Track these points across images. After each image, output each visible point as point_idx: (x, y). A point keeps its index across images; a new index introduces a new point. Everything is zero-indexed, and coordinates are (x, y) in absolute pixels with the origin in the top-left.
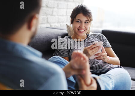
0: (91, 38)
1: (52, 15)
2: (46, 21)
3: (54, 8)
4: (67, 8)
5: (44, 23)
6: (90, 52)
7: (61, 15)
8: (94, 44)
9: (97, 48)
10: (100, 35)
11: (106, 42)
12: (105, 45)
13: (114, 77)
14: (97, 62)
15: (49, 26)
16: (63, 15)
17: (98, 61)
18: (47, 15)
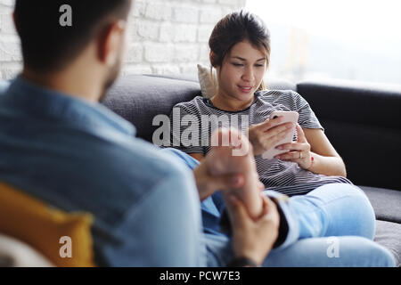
0: (266, 103)
1: (157, 41)
2: (140, 57)
3: (162, 20)
4: (200, 23)
5: (135, 64)
6: (263, 139)
7: (181, 42)
8: (275, 117)
9: (284, 128)
10: (290, 94)
11: (309, 113)
12: (304, 122)
13: (325, 204)
14: (282, 168)
15: (147, 69)
16: (187, 42)
17: (285, 164)
18: (142, 39)
